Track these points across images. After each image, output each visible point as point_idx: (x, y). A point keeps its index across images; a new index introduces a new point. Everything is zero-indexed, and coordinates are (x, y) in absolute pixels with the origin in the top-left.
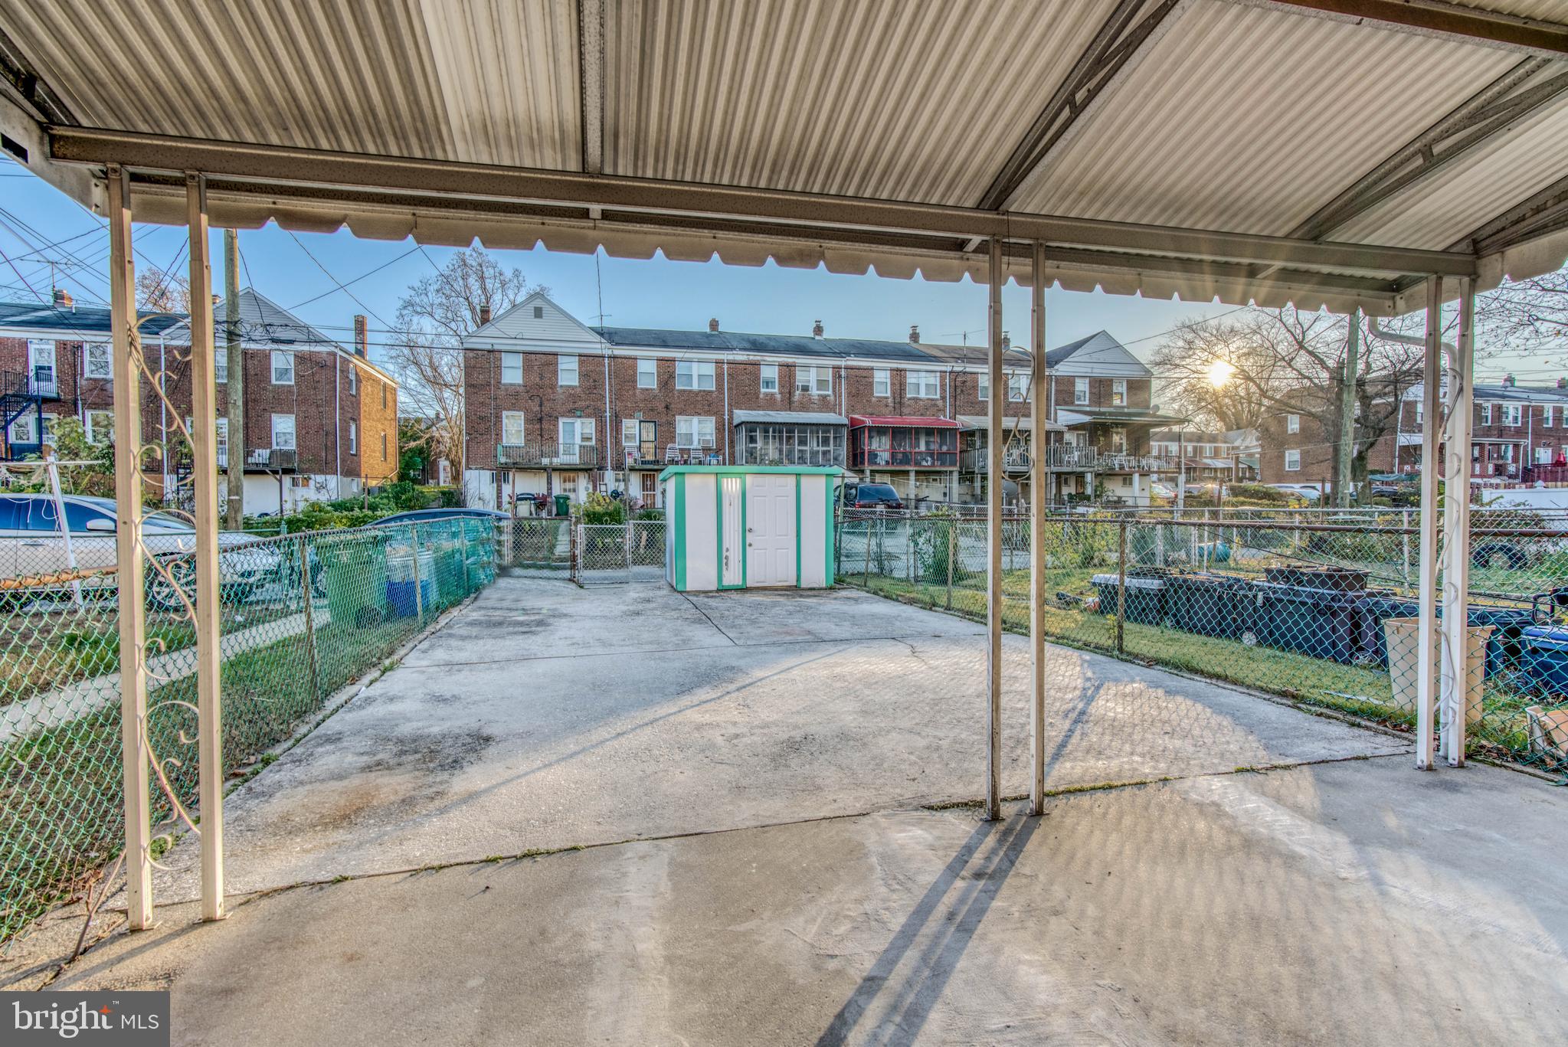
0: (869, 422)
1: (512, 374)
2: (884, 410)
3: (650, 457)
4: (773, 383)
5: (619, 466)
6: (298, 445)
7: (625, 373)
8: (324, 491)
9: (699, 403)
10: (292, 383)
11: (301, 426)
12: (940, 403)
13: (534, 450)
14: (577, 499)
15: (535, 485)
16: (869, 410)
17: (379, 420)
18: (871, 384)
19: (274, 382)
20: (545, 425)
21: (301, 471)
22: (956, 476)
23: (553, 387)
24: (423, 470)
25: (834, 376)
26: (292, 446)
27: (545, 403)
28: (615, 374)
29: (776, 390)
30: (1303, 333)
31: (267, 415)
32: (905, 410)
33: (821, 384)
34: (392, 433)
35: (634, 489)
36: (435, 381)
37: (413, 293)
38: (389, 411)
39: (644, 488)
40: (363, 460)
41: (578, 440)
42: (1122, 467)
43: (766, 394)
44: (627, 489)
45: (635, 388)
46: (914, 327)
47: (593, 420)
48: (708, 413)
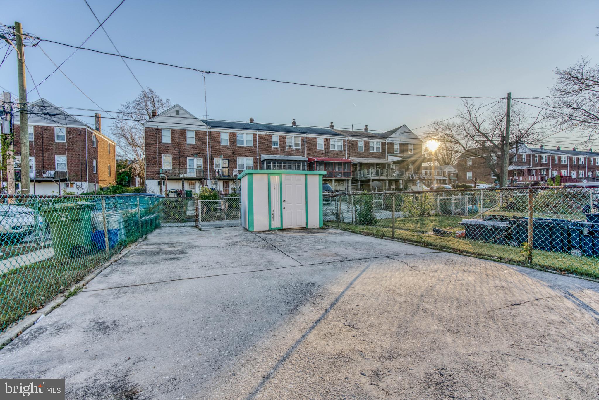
0: (316, 160)
1: (166, 138)
2: (322, 155)
3: (226, 174)
4: (277, 143)
5: (213, 178)
6: (68, 169)
7: (215, 139)
8: (80, 189)
9: (247, 152)
10: (65, 141)
11: (69, 160)
12: (343, 152)
13: (176, 171)
14: (195, 191)
15: (177, 186)
16: (316, 155)
17: (107, 159)
18: (316, 144)
19: (56, 141)
20: (181, 161)
21: (70, 180)
22: (350, 181)
23: (184, 144)
24: (129, 182)
25: (302, 141)
26: (65, 169)
27: (181, 151)
28: (211, 139)
29: (278, 147)
30: (479, 126)
31: (53, 155)
32: (330, 155)
33: (296, 144)
34: (113, 165)
35: (220, 187)
36: (132, 143)
37: (123, 107)
38: (111, 155)
39: (224, 187)
40: (99, 176)
41: (195, 167)
42: (413, 177)
43: (274, 148)
44: (216, 187)
45: (219, 145)
46: (332, 123)
47: (202, 159)
48: (250, 156)
